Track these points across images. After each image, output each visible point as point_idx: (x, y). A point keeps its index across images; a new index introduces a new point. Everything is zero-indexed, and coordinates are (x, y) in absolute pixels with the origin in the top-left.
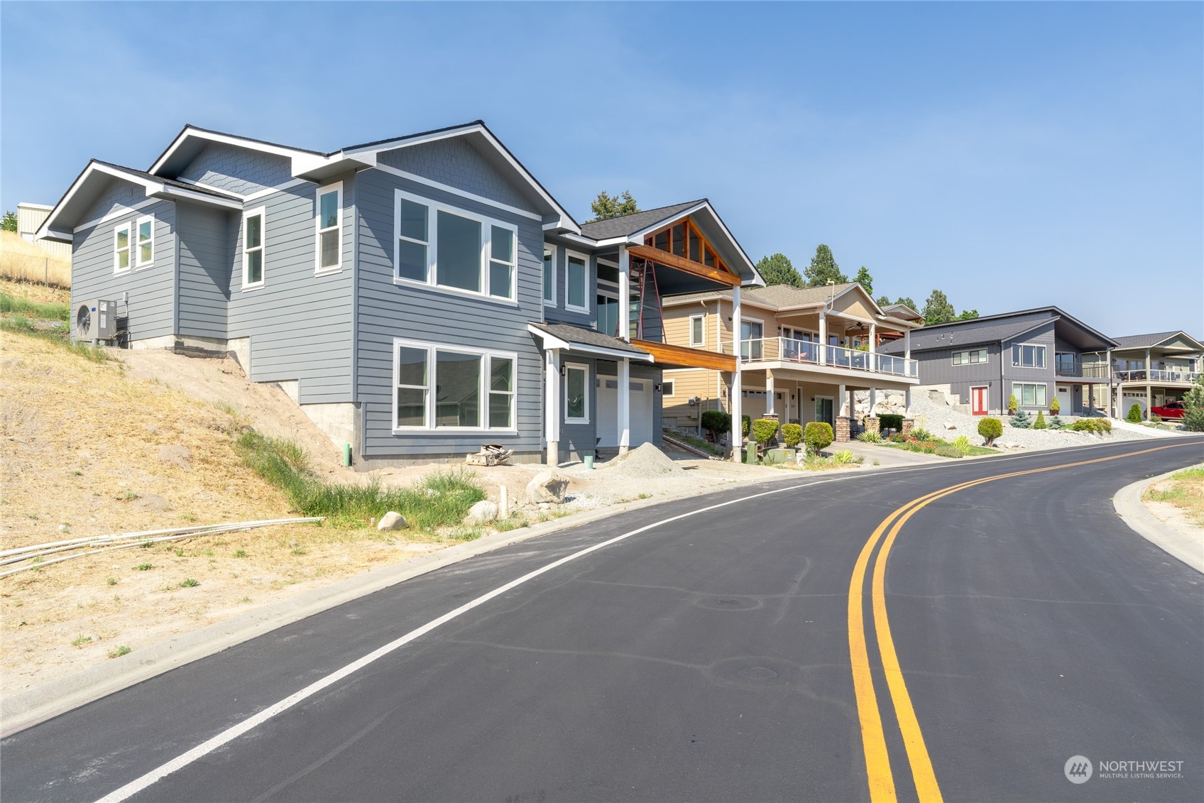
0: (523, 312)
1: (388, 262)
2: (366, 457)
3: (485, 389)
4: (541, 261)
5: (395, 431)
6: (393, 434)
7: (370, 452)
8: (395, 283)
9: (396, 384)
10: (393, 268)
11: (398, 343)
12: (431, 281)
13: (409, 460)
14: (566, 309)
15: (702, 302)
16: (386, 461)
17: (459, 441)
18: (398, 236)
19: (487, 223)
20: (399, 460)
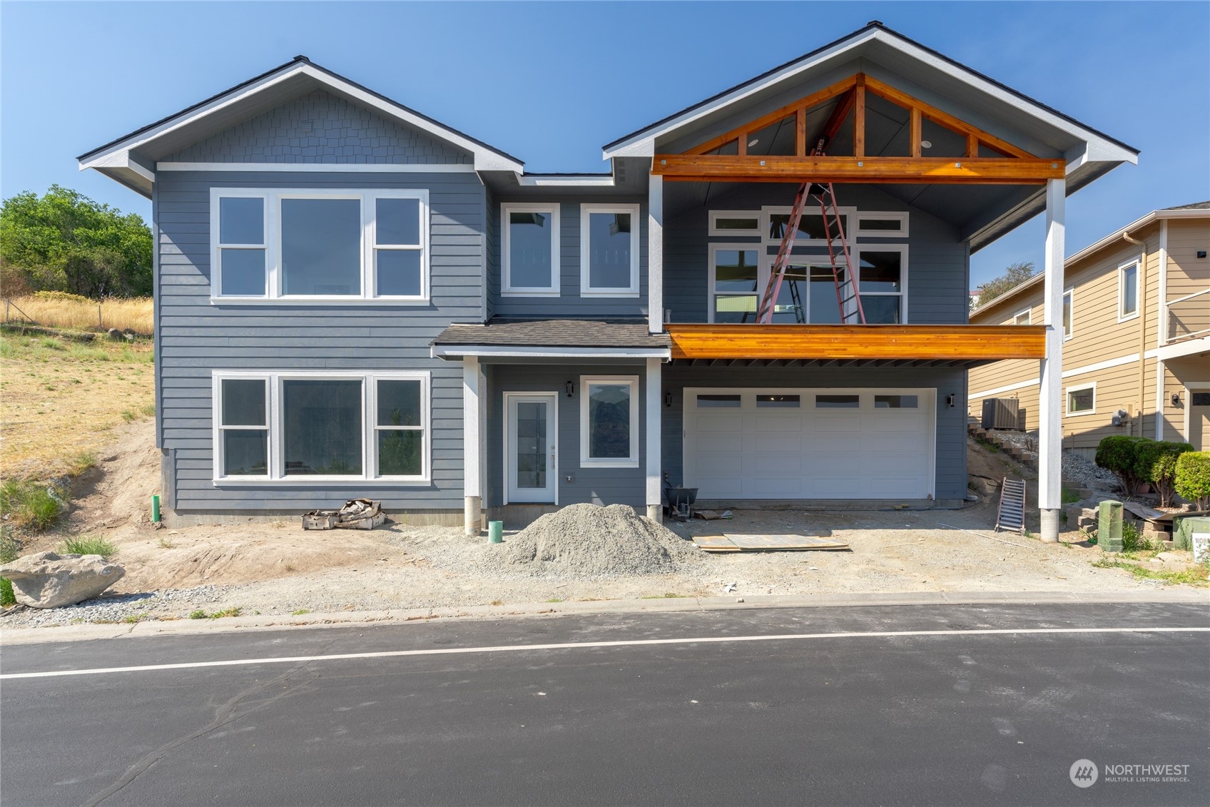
0: (441, 312)
1: (204, 280)
2: (180, 512)
3: (370, 425)
4: (480, 231)
5: (216, 482)
6: (215, 485)
7: (181, 505)
8: (212, 304)
9: (217, 425)
10: (209, 285)
11: (218, 376)
12: (273, 291)
13: (242, 517)
14: (582, 296)
15: (1125, 236)
16: (208, 516)
17: (322, 494)
18: (216, 246)
19: (368, 199)
20: (228, 517)
